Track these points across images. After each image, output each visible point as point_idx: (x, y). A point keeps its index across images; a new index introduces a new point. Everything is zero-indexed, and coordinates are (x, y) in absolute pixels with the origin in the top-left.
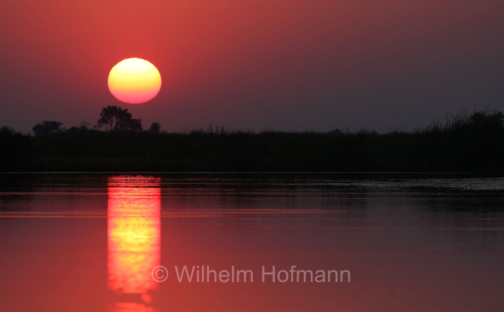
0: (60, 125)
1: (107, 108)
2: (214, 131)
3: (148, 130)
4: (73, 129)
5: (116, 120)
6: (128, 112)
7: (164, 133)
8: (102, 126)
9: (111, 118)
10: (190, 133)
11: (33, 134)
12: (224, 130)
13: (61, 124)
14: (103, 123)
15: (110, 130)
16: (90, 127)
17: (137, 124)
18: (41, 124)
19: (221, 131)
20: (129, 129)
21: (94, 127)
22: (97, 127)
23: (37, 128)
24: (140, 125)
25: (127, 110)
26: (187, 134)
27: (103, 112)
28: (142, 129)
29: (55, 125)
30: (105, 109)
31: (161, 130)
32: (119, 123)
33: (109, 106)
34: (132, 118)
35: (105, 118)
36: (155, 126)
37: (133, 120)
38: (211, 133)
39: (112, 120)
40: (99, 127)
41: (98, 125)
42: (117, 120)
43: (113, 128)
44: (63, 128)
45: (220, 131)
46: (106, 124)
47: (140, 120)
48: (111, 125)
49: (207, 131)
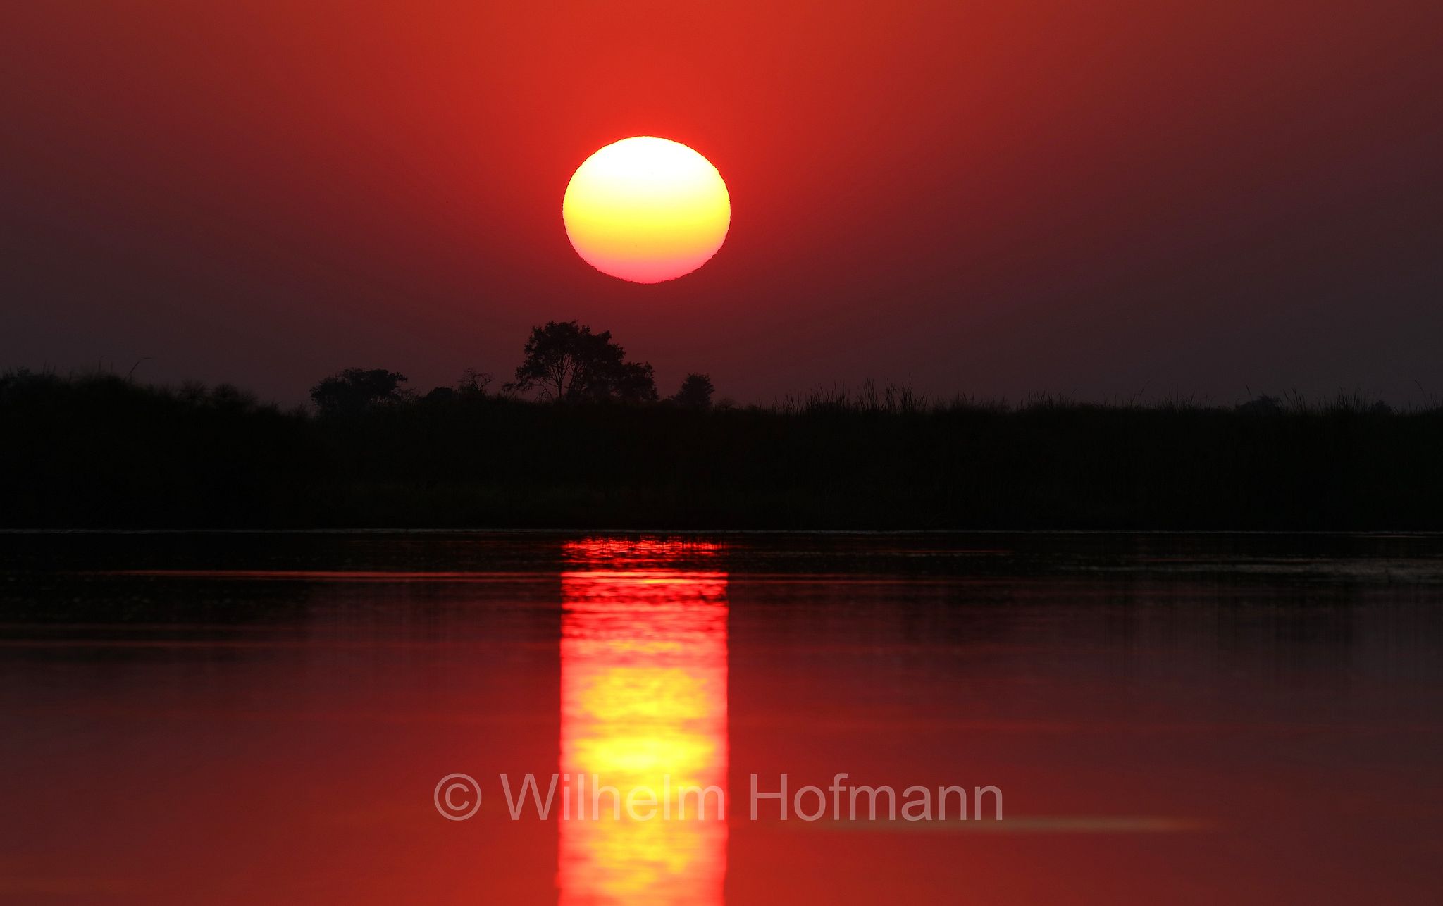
0: (399, 383)
1: (547, 329)
2: (881, 403)
3: (672, 397)
4: (441, 394)
5: (574, 367)
6: (610, 342)
7: (725, 409)
8: (531, 385)
9: (559, 363)
10: (804, 407)
11: (313, 410)
12: (910, 399)
13: (403, 379)
14: (534, 376)
15: (555, 396)
16: (493, 389)
17: (640, 378)
18: (340, 379)
19: (904, 402)
20: (614, 394)
21: (506, 388)
22: (513, 389)
23: (325, 392)
24: (650, 382)
25: (607, 335)
26: (795, 411)
27: (532, 342)
28: (656, 397)
29: (382, 381)
30: (538, 332)
31: (715, 398)
32: (582, 376)
33: (551, 324)
34: (625, 361)
35: (540, 361)
36: (697, 386)
37: (625, 366)
38: (870, 407)
39: (560, 368)
40: (522, 388)
41: (518, 382)
42: (576, 368)
43: (565, 391)
44: (406, 392)
45: (898, 404)
46: (541, 380)
47: (650, 367)
48: (557, 381)
49: (859, 400)
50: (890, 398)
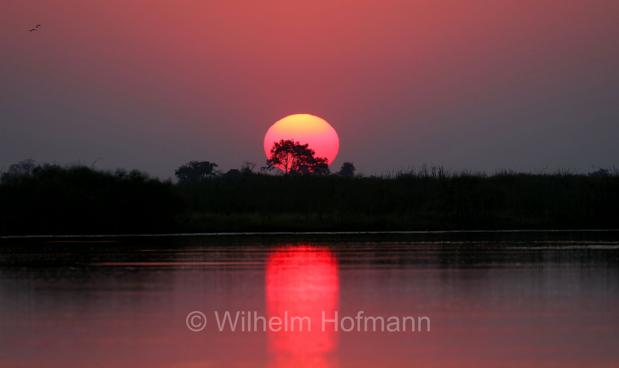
0: (214, 168)
1: (280, 143)
2: (430, 174)
3: (337, 172)
4: (233, 172)
5: (292, 159)
6: (308, 148)
7: (359, 177)
8: (273, 168)
9: (286, 157)
10: (395, 176)
11: (175, 180)
12: (443, 172)
13: (216, 166)
14: (275, 163)
15: (284, 173)
16: (256, 170)
17: (322, 164)
18: (188, 166)
19: (440, 173)
20: (311, 171)
21: (262, 169)
22: (265, 170)
23: (181, 172)
24: (326, 166)
25: (307, 145)
26: (391, 178)
27: (274, 148)
28: (329, 172)
29: (207, 167)
30: (276, 144)
31: (356, 173)
32: (296, 163)
33: (282, 140)
34: (315, 157)
35: (277, 156)
36: (348, 167)
37: (316, 159)
38: (425, 176)
39: (286, 160)
40: (269, 169)
41: (268, 166)
42: (293, 160)
43: (289, 171)
44: (217, 172)
45: (437, 174)
46: (278, 165)
47: (326, 159)
48: (285, 166)
49: (420, 173)
50: (434, 172)
